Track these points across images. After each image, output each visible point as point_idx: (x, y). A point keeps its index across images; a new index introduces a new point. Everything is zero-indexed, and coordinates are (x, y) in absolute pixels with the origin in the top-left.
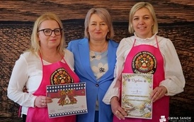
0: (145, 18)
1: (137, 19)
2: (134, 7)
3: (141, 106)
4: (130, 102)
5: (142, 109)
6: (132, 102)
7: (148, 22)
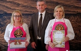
0: (60, 11)
1: (57, 12)
2: (56, 7)
3: (60, 43)
4: (56, 41)
5: (61, 44)
6: (57, 41)
7: (61, 13)
